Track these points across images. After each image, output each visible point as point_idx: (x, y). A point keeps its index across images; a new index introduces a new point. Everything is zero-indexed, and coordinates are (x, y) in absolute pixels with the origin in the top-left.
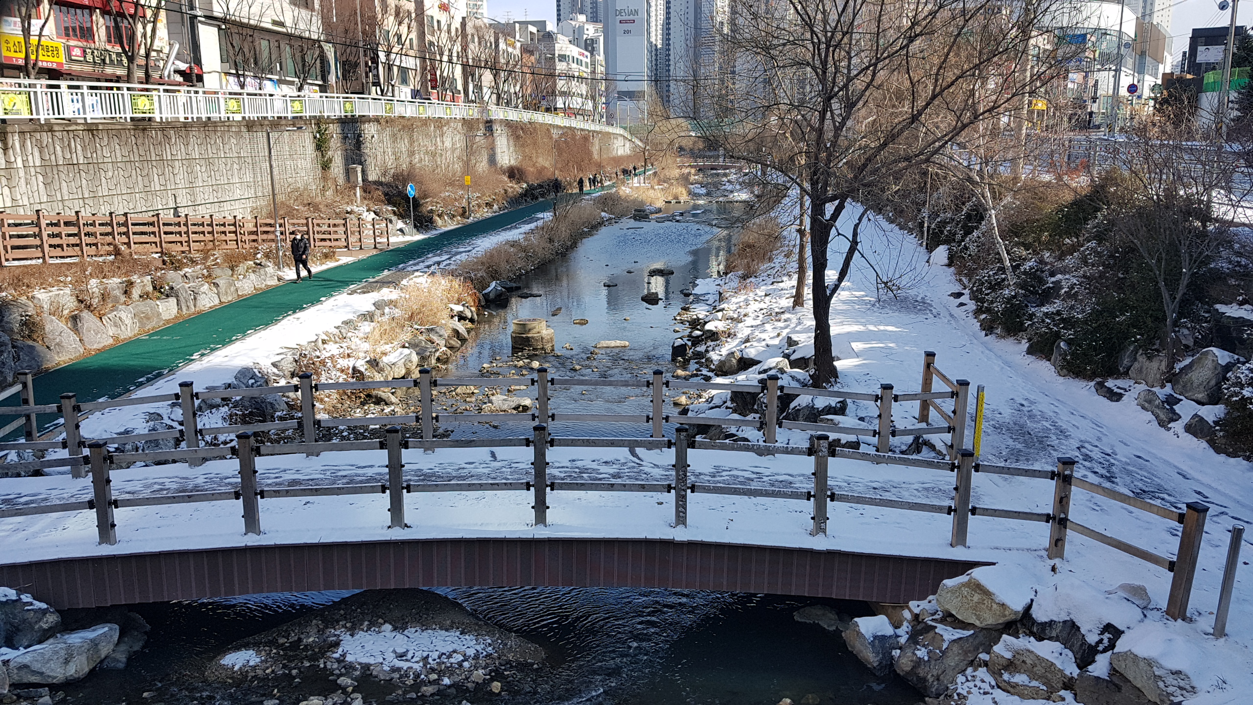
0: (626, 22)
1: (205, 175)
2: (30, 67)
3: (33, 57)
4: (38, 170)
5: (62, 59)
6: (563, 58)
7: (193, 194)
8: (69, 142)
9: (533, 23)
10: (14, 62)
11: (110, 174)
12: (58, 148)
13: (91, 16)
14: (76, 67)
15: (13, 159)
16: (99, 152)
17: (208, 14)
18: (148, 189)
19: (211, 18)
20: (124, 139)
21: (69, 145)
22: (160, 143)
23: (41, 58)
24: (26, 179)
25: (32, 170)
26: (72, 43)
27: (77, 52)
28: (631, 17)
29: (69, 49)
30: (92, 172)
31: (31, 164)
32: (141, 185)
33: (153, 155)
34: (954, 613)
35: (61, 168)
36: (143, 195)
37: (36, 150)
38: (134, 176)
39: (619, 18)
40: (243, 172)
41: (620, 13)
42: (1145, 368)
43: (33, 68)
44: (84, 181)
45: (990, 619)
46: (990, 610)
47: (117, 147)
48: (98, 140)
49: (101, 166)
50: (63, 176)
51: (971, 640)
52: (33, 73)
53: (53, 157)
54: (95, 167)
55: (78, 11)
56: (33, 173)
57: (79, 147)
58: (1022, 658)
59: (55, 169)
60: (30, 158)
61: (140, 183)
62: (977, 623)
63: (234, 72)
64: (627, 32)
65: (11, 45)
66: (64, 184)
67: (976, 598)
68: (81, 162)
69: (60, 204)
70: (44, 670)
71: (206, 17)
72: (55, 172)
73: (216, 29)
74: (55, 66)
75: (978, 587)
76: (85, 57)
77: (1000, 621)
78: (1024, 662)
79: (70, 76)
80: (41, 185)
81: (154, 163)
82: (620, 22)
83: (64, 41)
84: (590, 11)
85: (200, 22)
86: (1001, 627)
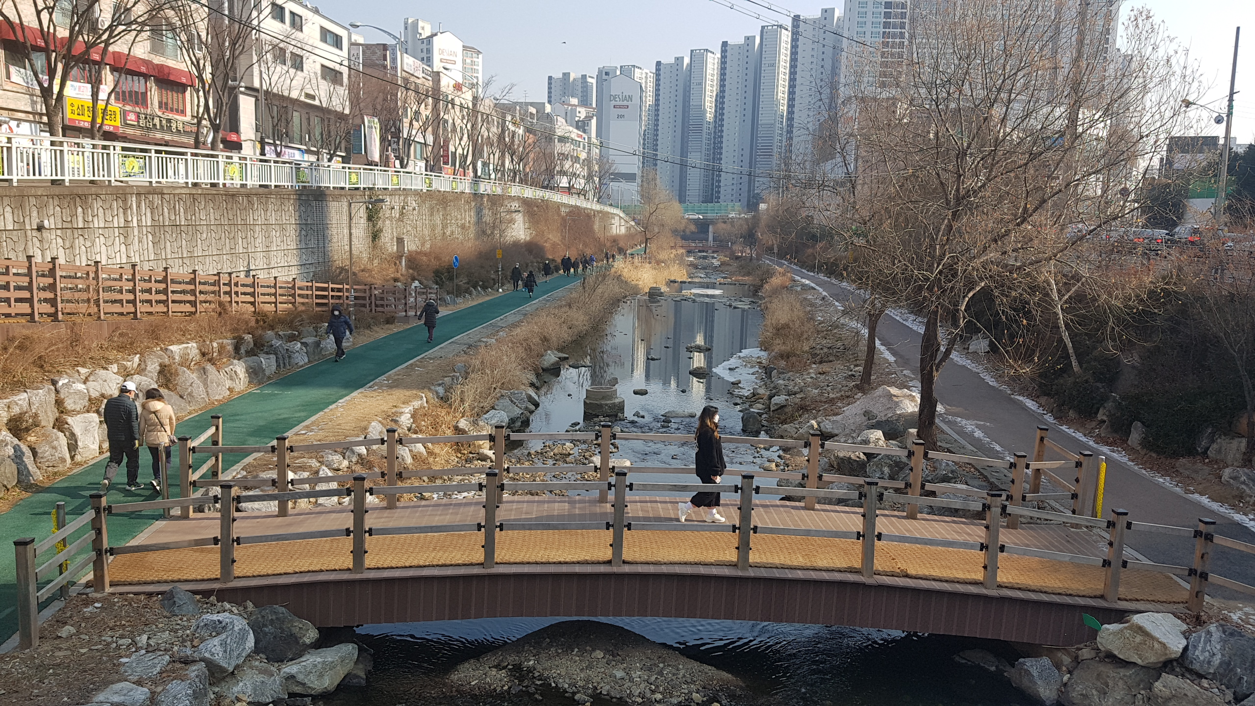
0: (620, 107)
1: (279, 240)
2: (96, 129)
3: (99, 120)
4: (149, 230)
5: (118, 124)
6: (563, 139)
7: (268, 258)
8: (175, 204)
9: (532, 104)
10: (77, 124)
11: (205, 235)
12: (166, 210)
13: (146, 83)
14: (130, 131)
15: (130, 219)
16: (197, 215)
17: (249, 85)
18: (233, 251)
19: (251, 90)
20: (217, 203)
21: (174, 207)
22: (245, 209)
23: (106, 122)
24: (139, 237)
25: (144, 229)
26: (128, 108)
27: (132, 117)
28: (625, 103)
29: (124, 114)
30: (190, 233)
31: (144, 224)
32: (228, 248)
33: (239, 219)
34: (1116, 653)
35: (167, 229)
36: (229, 257)
37: (148, 210)
38: (223, 239)
39: (613, 103)
40: (308, 238)
41: (615, 98)
42: (1223, 449)
43: (98, 131)
44: (184, 242)
45: (1152, 658)
46: (1152, 649)
47: (212, 210)
48: (197, 204)
49: (198, 228)
50: (167, 236)
51: (1133, 677)
52: (98, 135)
53: (161, 218)
54: (193, 227)
55: (136, 78)
56: (145, 233)
57: (182, 210)
58: (1183, 692)
59: (162, 228)
60: (143, 218)
61: (228, 245)
62: (1139, 662)
63: (271, 141)
64: (621, 117)
65: (75, 108)
66: (168, 244)
67: (1139, 639)
68: (183, 223)
69: (164, 262)
70: (306, 681)
71: (246, 88)
72: (162, 232)
73: (254, 99)
74: (112, 129)
75: (1140, 630)
76: (138, 122)
77: (1161, 660)
78: (1185, 695)
79: (124, 138)
80: (150, 243)
81: (240, 227)
82: (614, 107)
83: (120, 105)
84: (580, 94)
85: (242, 93)
86: (1160, 665)
